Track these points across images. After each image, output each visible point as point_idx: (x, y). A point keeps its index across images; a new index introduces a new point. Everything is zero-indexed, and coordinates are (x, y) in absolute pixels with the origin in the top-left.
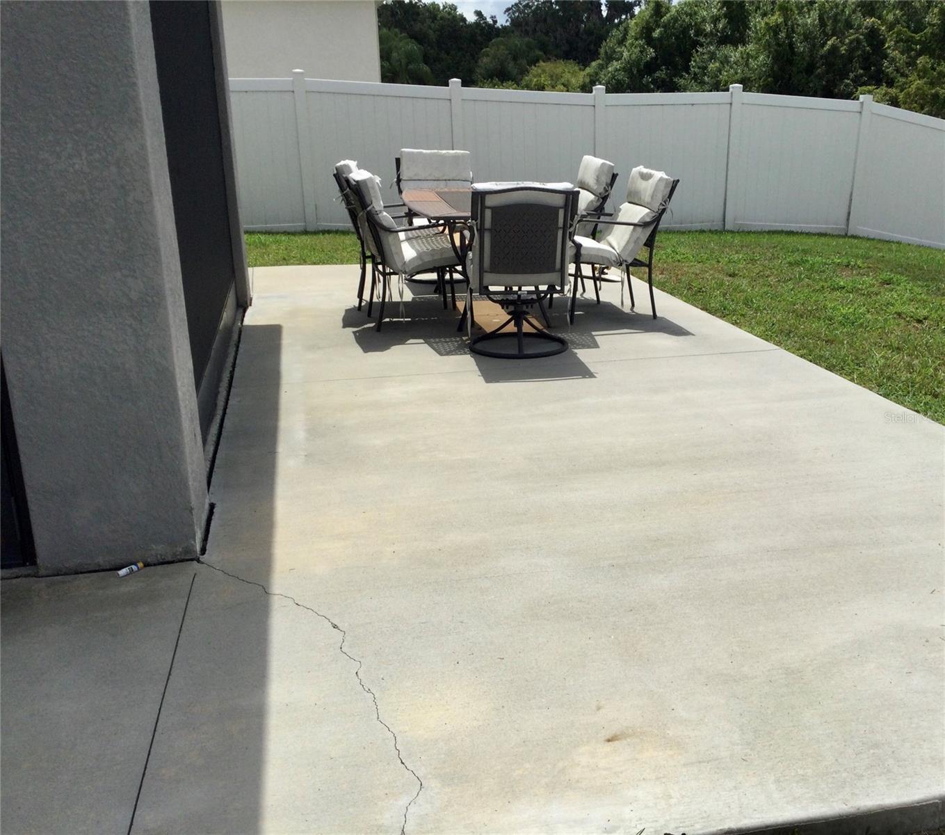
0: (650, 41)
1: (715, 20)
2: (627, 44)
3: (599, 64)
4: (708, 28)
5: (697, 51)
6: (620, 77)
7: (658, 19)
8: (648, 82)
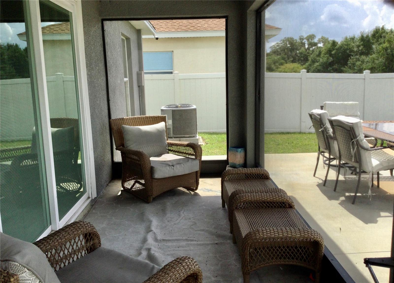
0: (331, 55)
1: (358, 46)
2: (321, 56)
3: (309, 64)
4: (355, 49)
5: (351, 58)
6: (319, 68)
7: (334, 47)
8: (330, 70)
